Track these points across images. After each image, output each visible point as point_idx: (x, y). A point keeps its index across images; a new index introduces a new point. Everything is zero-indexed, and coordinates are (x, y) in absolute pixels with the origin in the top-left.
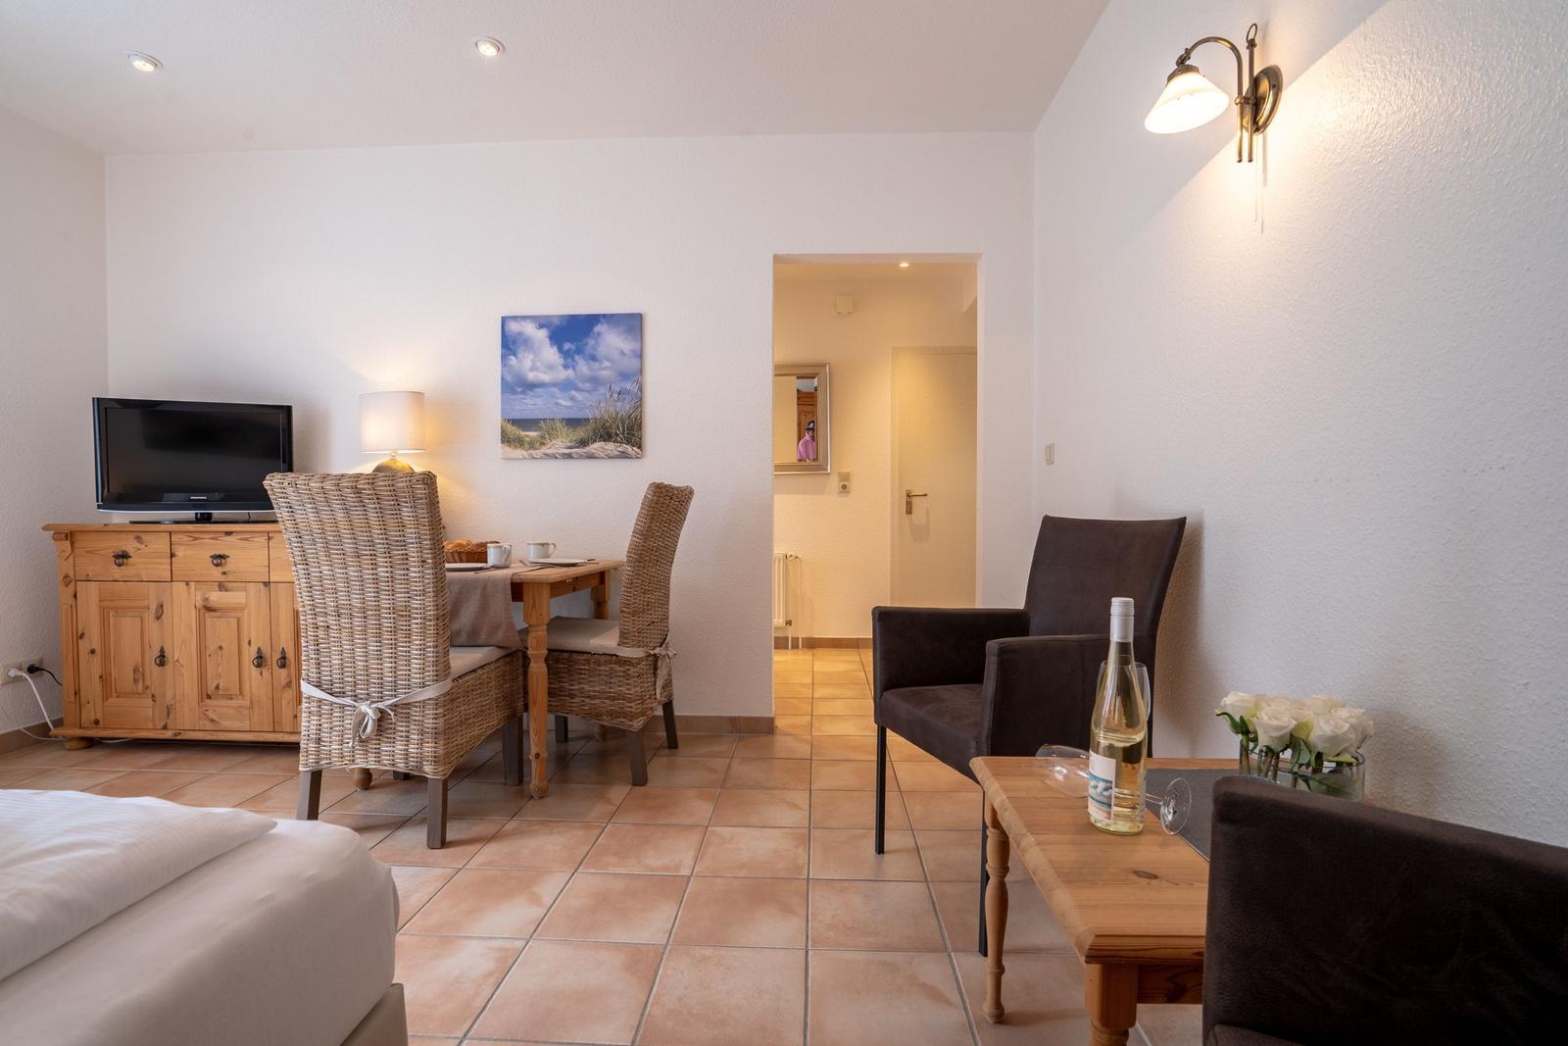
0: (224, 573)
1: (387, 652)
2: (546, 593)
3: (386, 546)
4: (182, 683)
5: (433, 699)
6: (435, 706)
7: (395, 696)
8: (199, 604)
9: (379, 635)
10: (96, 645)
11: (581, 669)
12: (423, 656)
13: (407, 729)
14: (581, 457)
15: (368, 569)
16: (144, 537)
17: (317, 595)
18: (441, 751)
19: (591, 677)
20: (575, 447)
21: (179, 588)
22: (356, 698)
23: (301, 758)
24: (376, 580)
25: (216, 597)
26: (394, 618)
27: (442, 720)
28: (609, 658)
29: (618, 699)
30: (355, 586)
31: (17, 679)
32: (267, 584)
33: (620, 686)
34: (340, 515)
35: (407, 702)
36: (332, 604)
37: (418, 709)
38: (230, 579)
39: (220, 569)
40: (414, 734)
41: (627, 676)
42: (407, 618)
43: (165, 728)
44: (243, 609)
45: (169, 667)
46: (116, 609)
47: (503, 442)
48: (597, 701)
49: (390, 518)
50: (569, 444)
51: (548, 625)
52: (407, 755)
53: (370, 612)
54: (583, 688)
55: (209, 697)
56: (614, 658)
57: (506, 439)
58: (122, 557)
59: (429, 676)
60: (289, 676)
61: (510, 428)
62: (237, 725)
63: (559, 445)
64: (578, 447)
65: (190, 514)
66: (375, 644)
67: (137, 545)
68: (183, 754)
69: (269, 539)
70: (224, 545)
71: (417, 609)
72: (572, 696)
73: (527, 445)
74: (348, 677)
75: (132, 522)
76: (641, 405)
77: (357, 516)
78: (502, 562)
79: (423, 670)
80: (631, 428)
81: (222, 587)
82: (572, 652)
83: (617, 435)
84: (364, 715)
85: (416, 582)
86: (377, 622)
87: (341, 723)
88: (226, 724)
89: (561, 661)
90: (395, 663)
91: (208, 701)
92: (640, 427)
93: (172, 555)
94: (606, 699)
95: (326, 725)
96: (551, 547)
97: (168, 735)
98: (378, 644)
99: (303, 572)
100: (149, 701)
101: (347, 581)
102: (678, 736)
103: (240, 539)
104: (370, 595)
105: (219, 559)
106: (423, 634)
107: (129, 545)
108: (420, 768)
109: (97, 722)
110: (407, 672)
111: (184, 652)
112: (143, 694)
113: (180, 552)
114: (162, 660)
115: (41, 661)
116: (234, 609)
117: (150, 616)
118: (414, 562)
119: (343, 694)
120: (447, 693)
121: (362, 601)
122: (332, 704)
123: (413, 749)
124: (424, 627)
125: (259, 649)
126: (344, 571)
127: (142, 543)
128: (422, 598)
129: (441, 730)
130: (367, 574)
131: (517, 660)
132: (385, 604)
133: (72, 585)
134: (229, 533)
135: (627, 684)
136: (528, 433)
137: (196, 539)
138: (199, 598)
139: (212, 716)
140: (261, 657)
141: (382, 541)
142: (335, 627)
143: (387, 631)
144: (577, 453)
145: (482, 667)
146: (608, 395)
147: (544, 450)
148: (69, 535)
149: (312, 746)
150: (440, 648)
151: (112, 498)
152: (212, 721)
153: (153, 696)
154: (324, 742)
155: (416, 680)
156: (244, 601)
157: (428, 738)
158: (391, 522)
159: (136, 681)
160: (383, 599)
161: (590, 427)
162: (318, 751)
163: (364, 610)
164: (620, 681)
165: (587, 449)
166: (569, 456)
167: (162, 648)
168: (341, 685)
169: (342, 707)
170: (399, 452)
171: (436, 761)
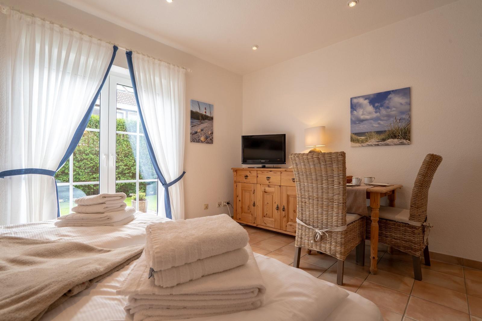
0: (269, 182)
1: (324, 213)
2: (379, 196)
3: (326, 177)
4: (258, 211)
5: (341, 232)
6: (341, 234)
7: (327, 228)
8: (263, 190)
9: (322, 207)
10: (240, 199)
11: (391, 227)
12: (338, 216)
13: (331, 240)
14: (383, 145)
15: (320, 185)
16: (251, 171)
17: (303, 192)
18: (343, 251)
19: (395, 231)
20: (380, 142)
21: (259, 185)
22: (313, 226)
23: (296, 242)
24: (322, 188)
25: (267, 189)
26: (328, 202)
27: (343, 240)
28: (404, 224)
29: (408, 242)
30: (315, 190)
31: (225, 205)
32: (280, 186)
33: (410, 237)
34: (312, 167)
35: (331, 231)
36: (308, 195)
37: (335, 234)
38: (271, 184)
39: (268, 181)
40: (333, 243)
41: (413, 233)
42: (332, 202)
43: (254, 223)
44: (274, 193)
45: (256, 207)
46: (245, 190)
47: (351, 141)
48: (398, 241)
49: (329, 168)
50: (377, 141)
51: (379, 209)
52: (330, 249)
53: (320, 199)
54: (391, 235)
55: (265, 217)
56: (407, 225)
57: (352, 140)
58: (246, 176)
59: (340, 223)
60: (285, 214)
61: (354, 136)
62: (271, 226)
63: (373, 141)
64: (381, 142)
65: (260, 166)
66: (321, 210)
67: (249, 173)
68: (258, 231)
69: (281, 173)
70: (270, 174)
71: (336, 199)
72: (387, 237)
73: (360, 142)
74: (311, 219)
75: (248, 168)
76: (410, 124)
77: (317, 167)
78: (358, 184)
79: (337, 221)
80: (405, 133)
81: (269, 186)
82: (387, 220)
83: (399, 136)
84: (317, 233)
85: (336, 190)
86: (322, 202)
87: (308, 234)
88: (268, 225)
89: (384, 223)
90: (327, 217)
91: (264, 218)
92: (410, 132)
93: (257, 177)
94: (402, 241)
95: (304, 234)
96: (373, 179)
97: (255, 225)
98: (322, 210)
99: (299, 184)
100: (251, 215)
101: (313, 188)
102: (430, 261)
103: (274, 173)
104: (320, 193)
105: (268, 178)
106: (338, 208)
107: (248, 173)
108: (335, 255)
109: (240, 219)
110: (331, 221)
111: (259, 203)
112: (250, 213)
113: (259, 176)
114: (254, 205)
115: (229, 201)
116: (272, 193)
117: (252, 193)
118: (336, 183)
119: (309, 225)
120: (346, 230)
121: (317, 195)
122: (306, 227)
123: (332, 248)
124: (338, 206)
125: (278, 205)
126: (312, 185)
127: (251, 173)
128: (338, 196)
129: (343, 243)
130: (319, 186)
131: (365, 220)
132: (325, 196)
133: (236, 183)
134: (271, 171)
135: (414, 237)
136: (361, 138)
137: (263, 172)
138: (263, 189)
139: (265, 222)
140: (278, 207)
141: (325, 175)
142: (308, 203)
143: (325, 206)
144: (381, 144)
145: (354, 222)
146: (395, 121)
147: (368, 143)
148: (236, 171)
149: (299, 240)
150: (344, 214)
151: (245, 161)
152: (265, 223)
153: (252, 214)
154: (303, 239)
155: (334, 223)
156: (274, 190)
157: (338, 245)
158: (329, 169)
159: (248, 209)
160: (324, 195)
161: (387, 134)
162: (301, 242)
163: (317, 198)
164: (410, 235)
165: (385, 142)
166: (378, 145)
167: (254, 202)
168: (309, 222)
169: (309, 229)
170: (317, 146)
171: (341, 254)
